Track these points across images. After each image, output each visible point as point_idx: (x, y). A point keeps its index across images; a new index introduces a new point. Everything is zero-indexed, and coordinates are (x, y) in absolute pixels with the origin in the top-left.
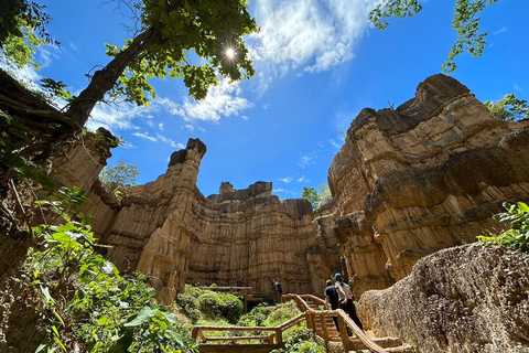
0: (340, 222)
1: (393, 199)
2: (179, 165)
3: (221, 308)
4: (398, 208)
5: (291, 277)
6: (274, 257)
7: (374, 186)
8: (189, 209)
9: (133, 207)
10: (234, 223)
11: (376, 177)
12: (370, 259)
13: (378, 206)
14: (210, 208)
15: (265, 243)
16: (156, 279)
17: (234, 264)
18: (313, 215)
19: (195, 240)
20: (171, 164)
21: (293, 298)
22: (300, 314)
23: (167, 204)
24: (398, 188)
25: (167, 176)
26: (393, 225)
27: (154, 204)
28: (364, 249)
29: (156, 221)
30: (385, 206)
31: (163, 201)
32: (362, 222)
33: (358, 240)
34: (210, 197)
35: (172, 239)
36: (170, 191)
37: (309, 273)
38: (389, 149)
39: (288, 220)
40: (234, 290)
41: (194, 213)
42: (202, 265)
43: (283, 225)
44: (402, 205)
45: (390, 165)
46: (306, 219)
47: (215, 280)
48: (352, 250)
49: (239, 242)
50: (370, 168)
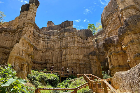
0: (106, 41)
1: (133, 29)
2: (26, 12)
3: (48, 80)
4: (135, 34)
5: (82, 66)
6: (74, 57)
7: (124, 23)
8: (32, 34)
9: (3, 33)
10: (54, 41)
11: (125, 18)
12: (120, 58)
13: (125, 32)
14: (42, 34)
15: (69, 51)
16: (17, 67)
17: (55, 60)
18: (93, 37)
19: (35, 49)
20: (22, 11)
21: (83, 76)
22: (86, 82)
23: (21, 32)
24: (136, 24)
25: (20, 17)
26: (132, 42)
27: (14, 32)
28: (117, 53)
29: (16, 40)
30: (129, 32)
31: (19, 30)
32: (117, 40)
33: (114, 49)
34: (42, 28)
35: (24, 48)
36: (22, 25)
37: (90, 64)
38: (133, 4)
39: (81, 40)
40: (55, 72)
41: (35, 36)
42: (39, 61)
43: (78, 42)
44: (137, 32)
45: (133, 12)
46: (90, 39)
47: (46, 68)
48: (111, 54)
49: (57, 50)
50: (122, 13)
